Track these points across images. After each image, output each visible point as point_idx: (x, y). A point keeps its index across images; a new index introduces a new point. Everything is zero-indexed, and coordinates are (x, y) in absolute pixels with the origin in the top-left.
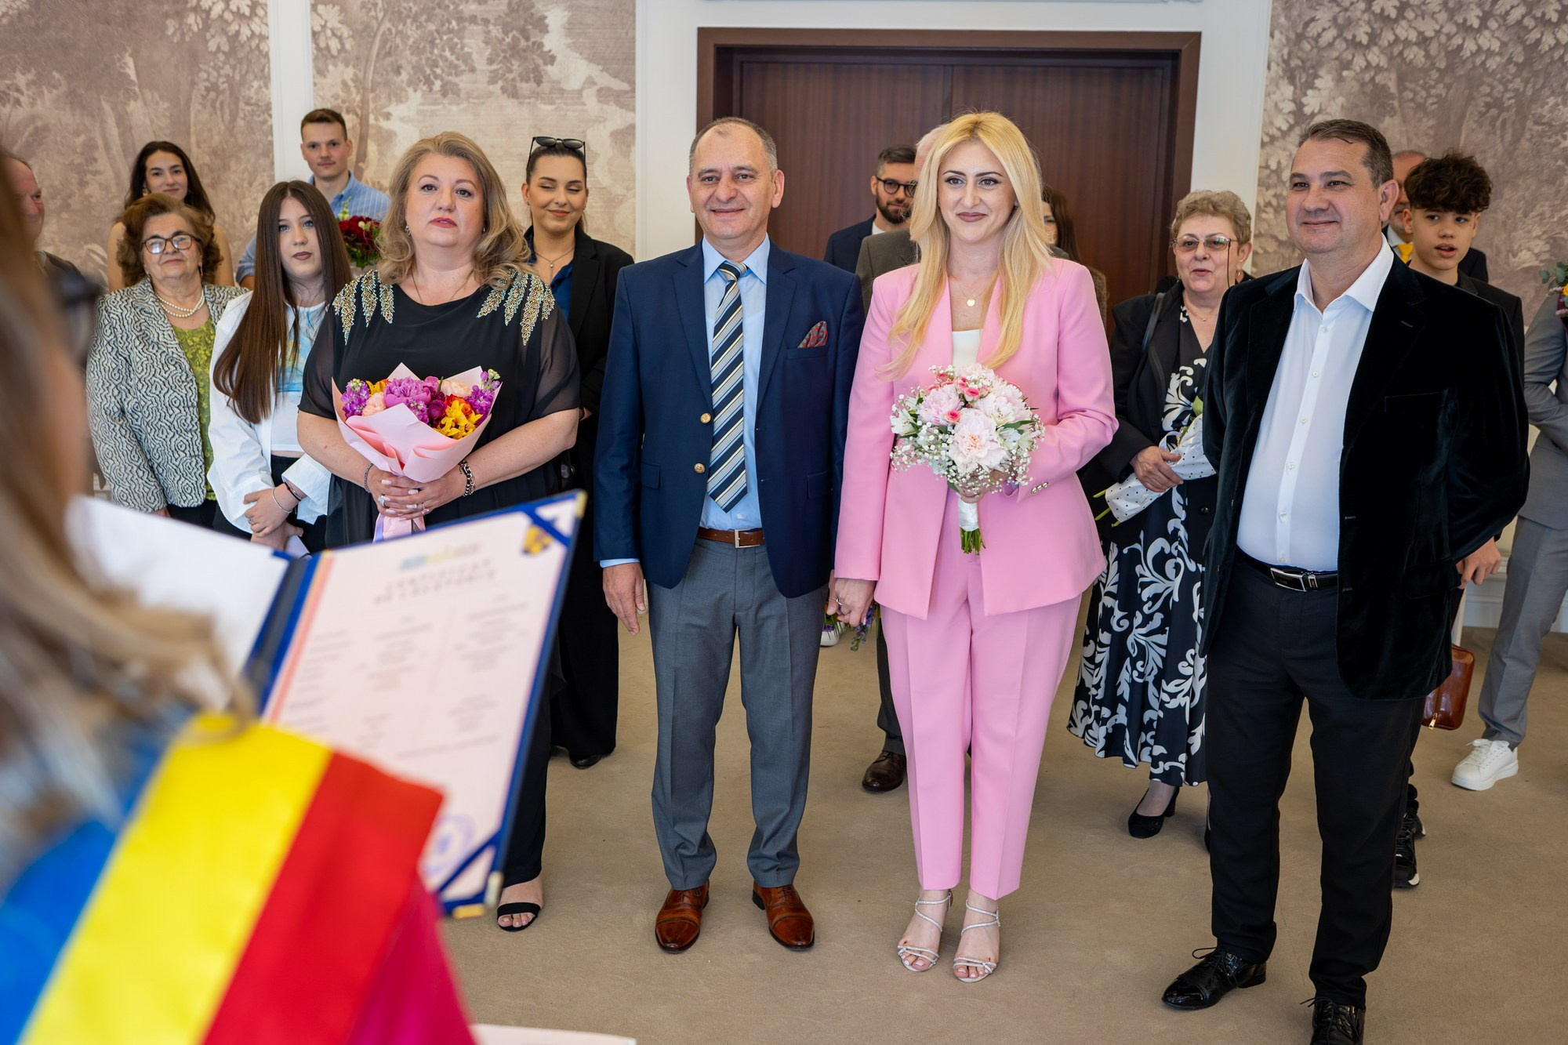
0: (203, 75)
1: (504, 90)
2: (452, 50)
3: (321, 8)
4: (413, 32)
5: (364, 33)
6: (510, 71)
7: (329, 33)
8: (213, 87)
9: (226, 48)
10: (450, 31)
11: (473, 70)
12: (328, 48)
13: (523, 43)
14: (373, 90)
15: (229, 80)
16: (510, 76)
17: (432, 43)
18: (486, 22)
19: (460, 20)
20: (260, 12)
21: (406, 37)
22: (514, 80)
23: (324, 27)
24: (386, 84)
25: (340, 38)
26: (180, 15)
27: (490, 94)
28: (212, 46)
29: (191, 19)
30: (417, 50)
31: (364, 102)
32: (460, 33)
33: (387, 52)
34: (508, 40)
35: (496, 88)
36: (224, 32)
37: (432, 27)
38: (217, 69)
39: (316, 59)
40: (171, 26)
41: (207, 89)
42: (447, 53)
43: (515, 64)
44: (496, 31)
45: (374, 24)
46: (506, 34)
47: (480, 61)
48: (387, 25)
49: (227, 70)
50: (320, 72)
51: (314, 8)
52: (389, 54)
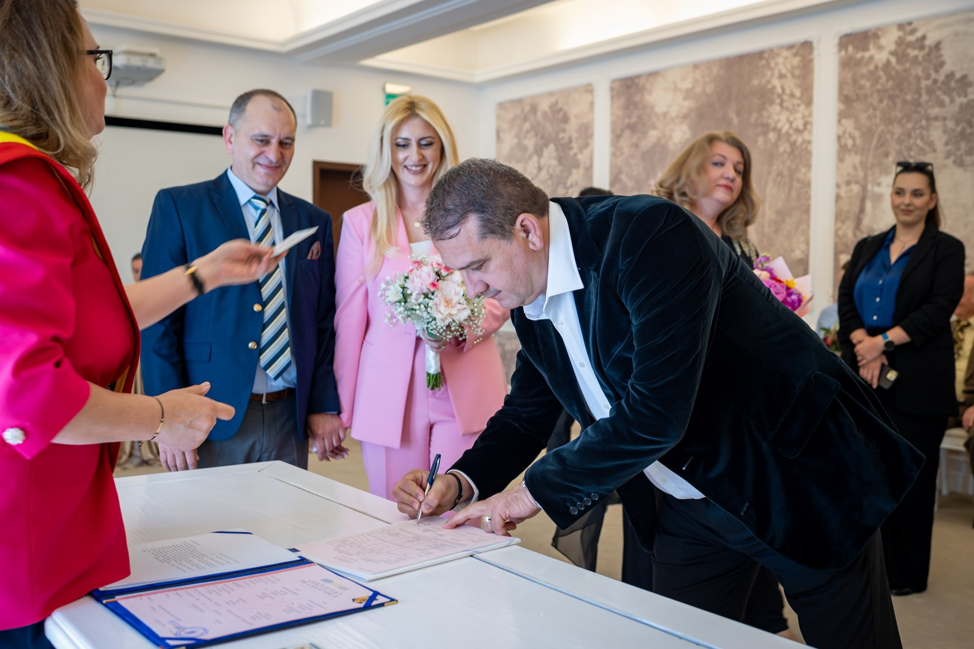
0: (775, 167)
1: (954, 162)
2: (922, 139)
3: (844, 121)
4: (897, 130)
5: (868, 134)
6: (959, 149)
7: (847, 136)
8: (780, 174)
9: (788, 150)
10: (921, 127)
11: (934, 151)
12: (846, 145)
13: (969, 131)
14: (871, 168)
15: (789, 168)
16: (959, 153)
17: (909, 136)
18: (944, 119)
19: (928, 119)
20: (809, 127)
21: (892, 133)
22: (961, 155)
23: (844, 133)
24: (880, 164)
25: (853, 138)
26: (765, 133)
27: (945, 166)
28: (781, 149)
29: (772, 136)
30: (900, 141)
31: (865, 177)
32: (927, 128)
33: (882, 144)
34: (959, 129)
35: (950, 161)
36: (788, 140)
37: (909, 126)
38: (783, 163)
39: (839, 152)
40: (761, 140)
41: (777, 175)
42: (919, 142)
43: (963, 145)
44: (951, 124)
45: (874, 128)
46: (957, 124)
47: (940, 145)
48: (882, 127)
49: (788, 163)
50: (841, 159)
51: (839, 122)
52: (882, 145)
